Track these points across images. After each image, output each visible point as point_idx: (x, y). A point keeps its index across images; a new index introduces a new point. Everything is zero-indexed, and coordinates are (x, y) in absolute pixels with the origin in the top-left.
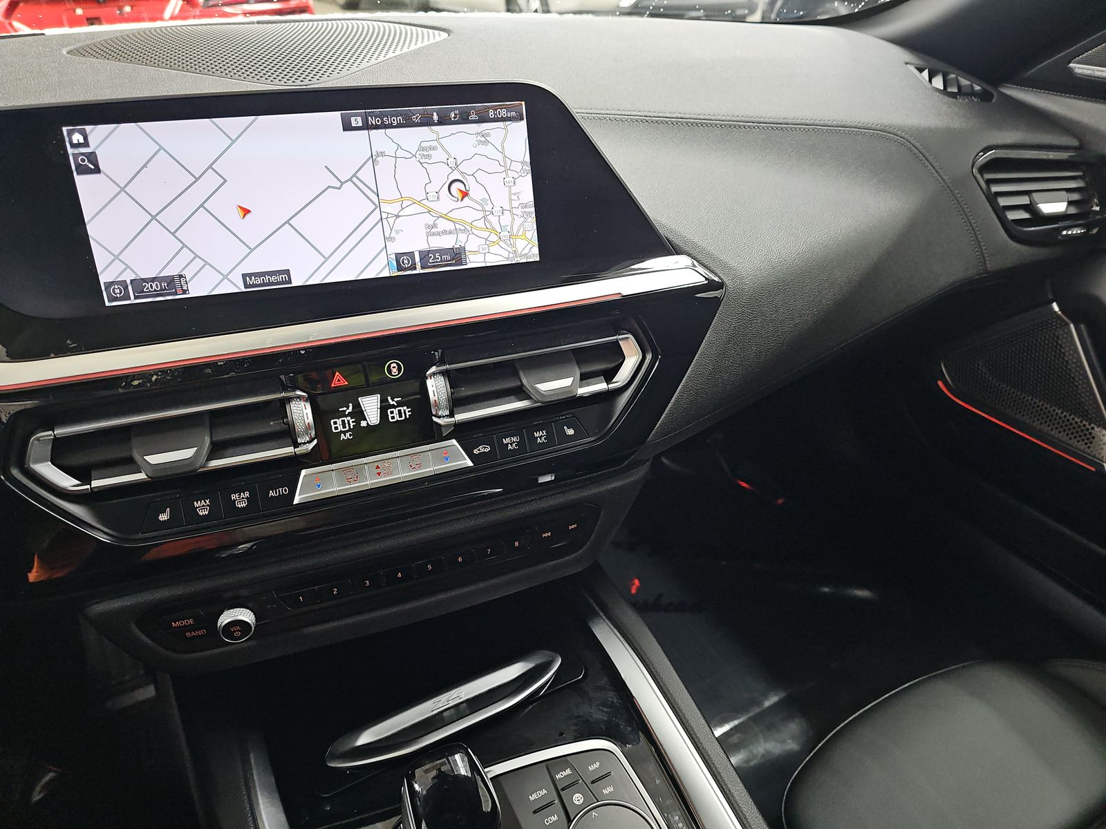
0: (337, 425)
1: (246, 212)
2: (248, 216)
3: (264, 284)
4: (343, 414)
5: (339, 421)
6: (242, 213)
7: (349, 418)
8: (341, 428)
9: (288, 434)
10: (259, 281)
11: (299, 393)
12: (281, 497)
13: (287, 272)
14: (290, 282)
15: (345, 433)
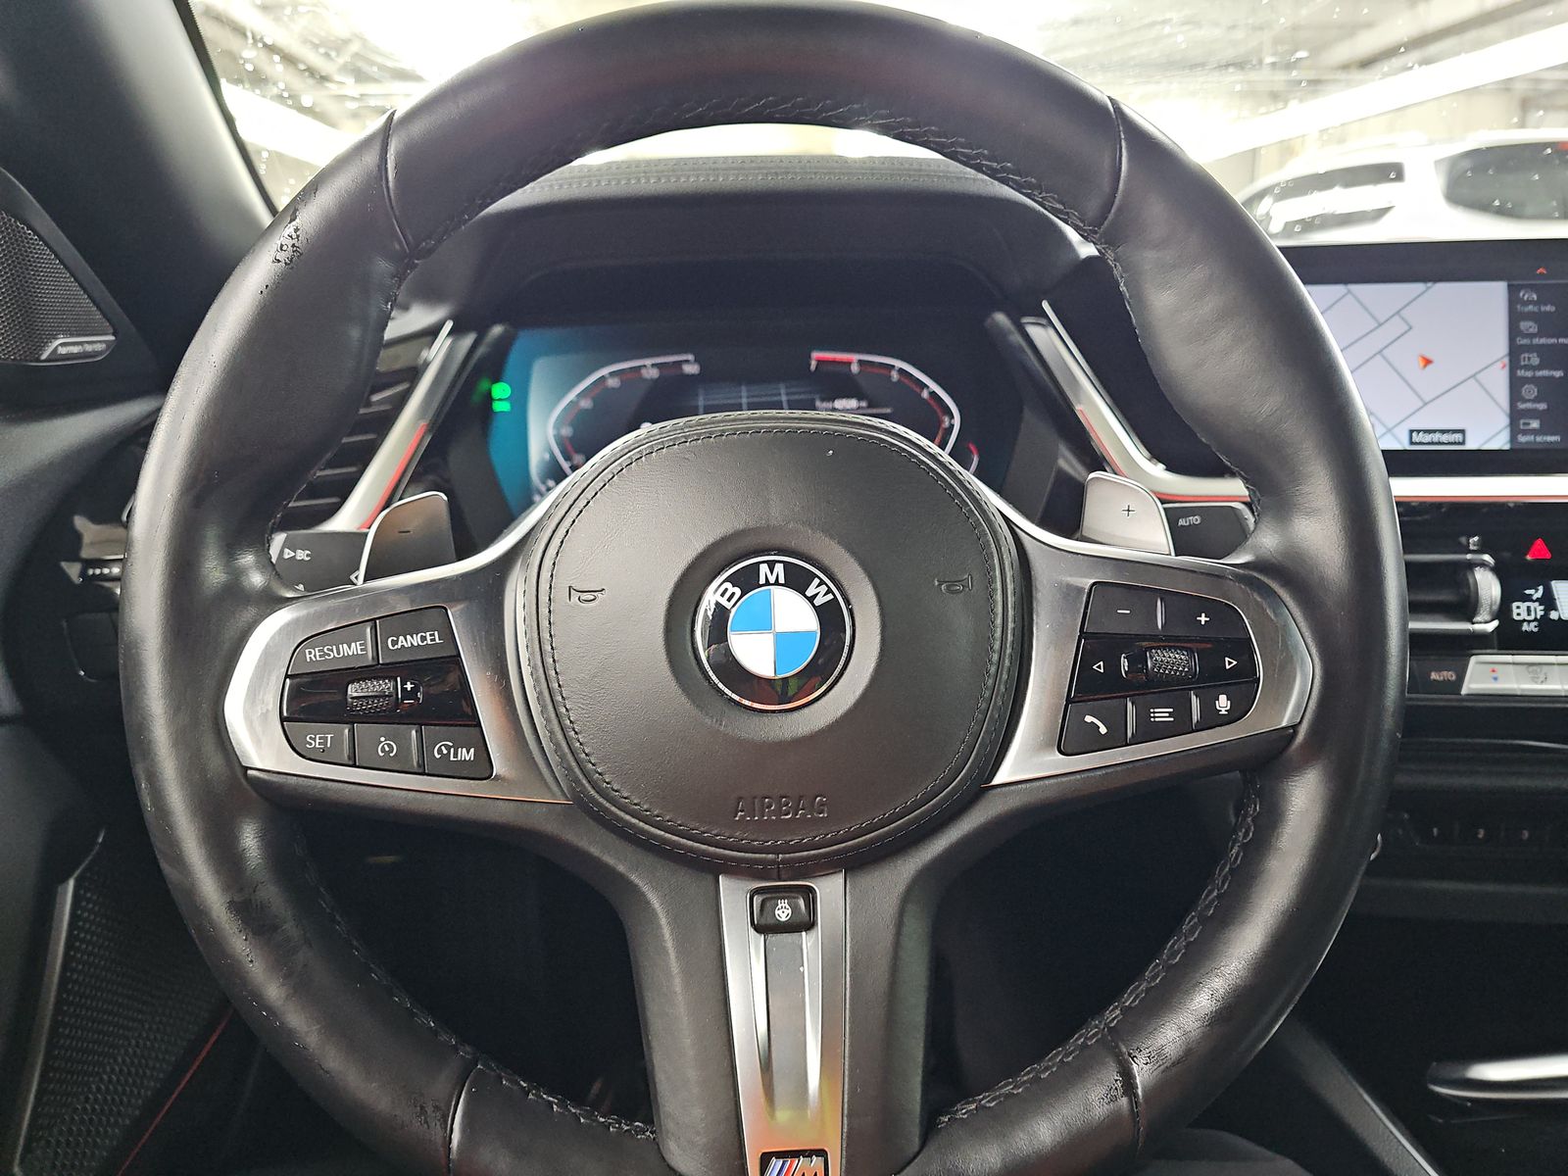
0: (1519, 610)
1: (1427, 362)
2: (1430, 367)
3: (1432, 443)
4: (1529, 598)
5: (1523, 606)
6: (1422, 364)
7: (1537, 604)
8: (1524, 616)
9: (1467, 607)
10: (1428, 438)
11: (1487, 557)
12: (1446, 682)
13: (1462, 432)
14: (1463, 443)
15: (1529, 622)
